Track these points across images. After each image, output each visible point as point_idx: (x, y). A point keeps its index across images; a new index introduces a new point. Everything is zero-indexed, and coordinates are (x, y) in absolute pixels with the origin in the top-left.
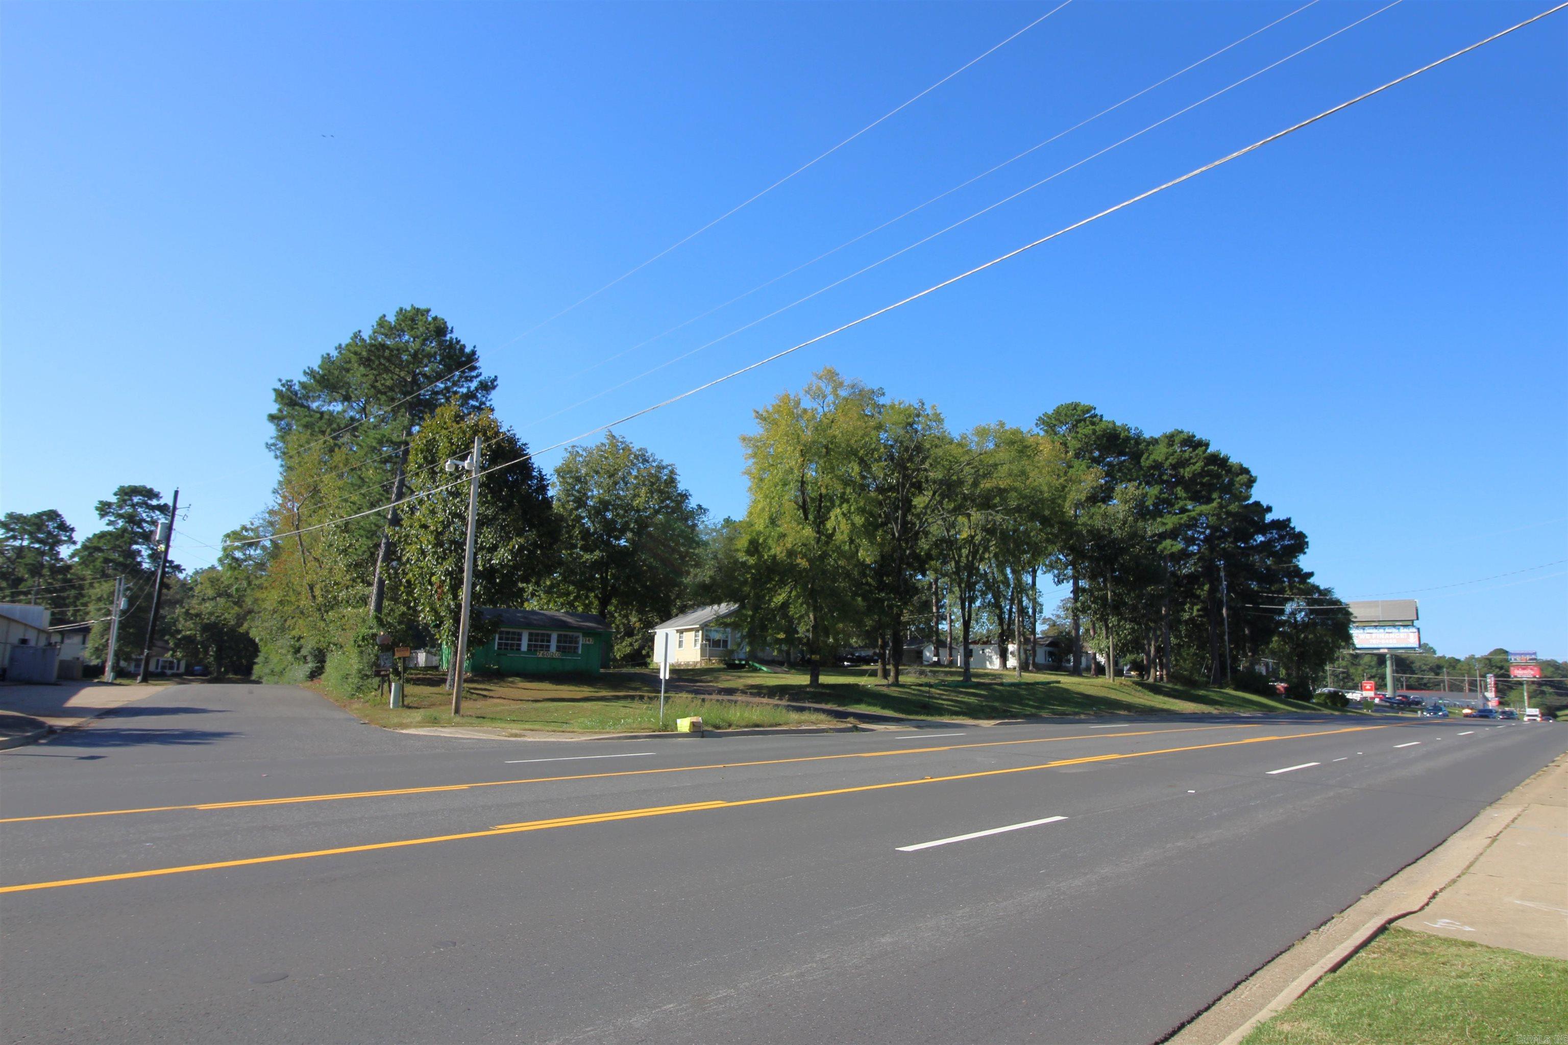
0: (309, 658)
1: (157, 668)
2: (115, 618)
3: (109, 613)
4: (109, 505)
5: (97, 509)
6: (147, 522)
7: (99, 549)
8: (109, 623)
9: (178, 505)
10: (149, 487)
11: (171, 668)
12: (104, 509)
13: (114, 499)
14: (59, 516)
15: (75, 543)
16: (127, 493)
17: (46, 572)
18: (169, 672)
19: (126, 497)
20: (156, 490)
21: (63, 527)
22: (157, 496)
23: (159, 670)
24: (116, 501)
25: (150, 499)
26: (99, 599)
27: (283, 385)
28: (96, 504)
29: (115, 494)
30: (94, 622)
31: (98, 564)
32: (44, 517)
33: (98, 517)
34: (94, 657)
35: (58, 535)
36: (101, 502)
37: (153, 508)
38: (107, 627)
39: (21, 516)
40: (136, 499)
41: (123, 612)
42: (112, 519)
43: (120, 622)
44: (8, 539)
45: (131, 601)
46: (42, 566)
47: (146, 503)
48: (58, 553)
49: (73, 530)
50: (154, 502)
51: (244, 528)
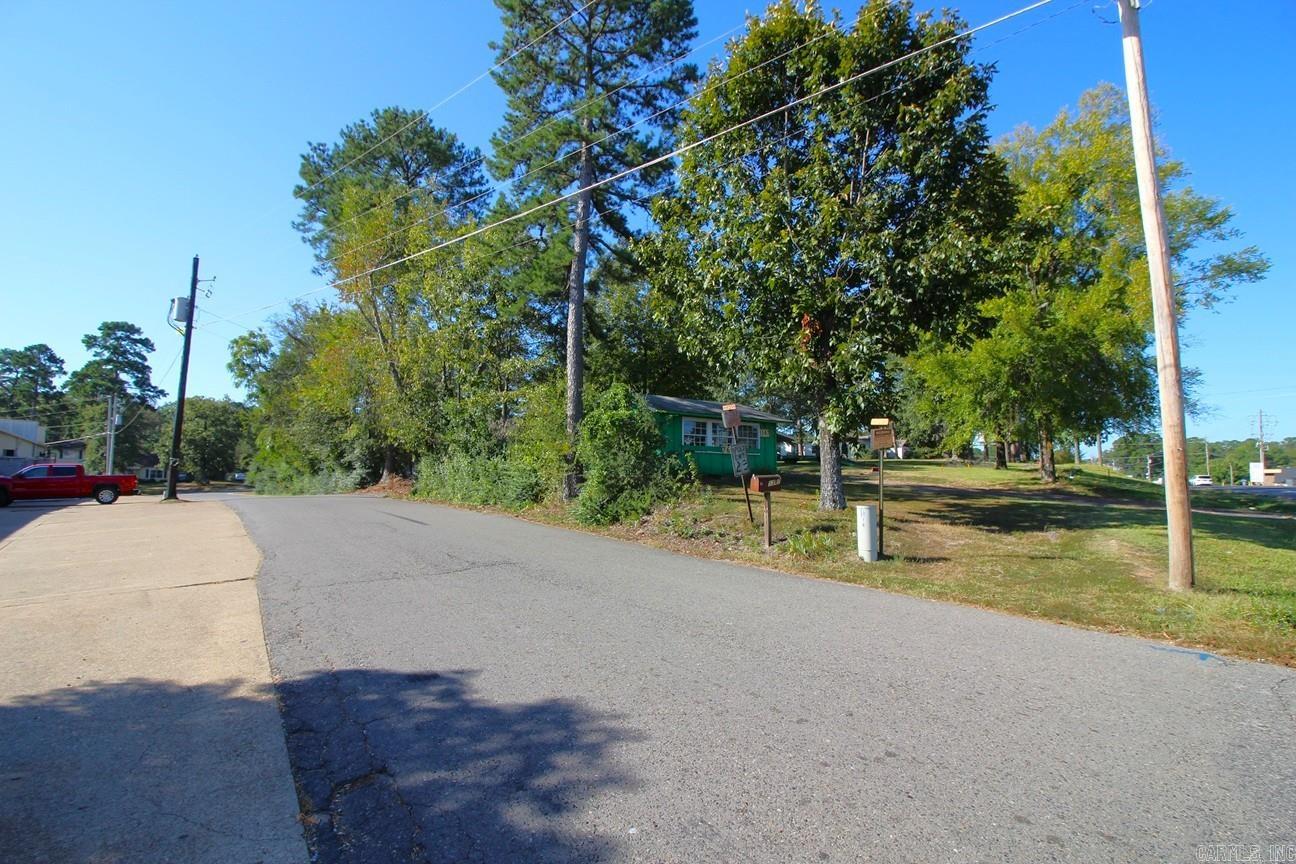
0: (357, 465)
1: (147, 476)
2: (110, 433)
3: (102, 429)
4: (95, 338)
5: (83, 341)
6: (131, 354)
7: (87, 376)
8: (105, 439)
9: (199, 277)
10: (130, 323)
11: (160, 476)
12: (90, 341)
13: (99, 334)
14: (48, 349)
15: (65, 373)
16: (110, 329)
17: (40, 399)
18: (157, 479)
19: (110, 332)
20: (137, 326)
21: (53, 359)
22: (138, 331)
23: (149, 478)
24: (100, 335)
25: (133, 334)
26: (92, 419)
27: (315, 149)
28: (83, 337)
29: (100, 329)
30: (89, 437)
31: (88, 388)
32: (35, 351)
33: (85, 348)
34: (91, 469)
35: (49, 367)
36: (86, 336)
37: (136, 341)
38: (103, 442)
39: (15, 352)
40: (119, 334)
41: (118, 428)
42: (99, 350)
43: (117, 437)
44: (5, 371)
45: (125, 418)
46: (37, 394)
47: (128, 337)
48: (51, 382)
49: (62, 362)
50: (136, 336)
51: (252, 335)
